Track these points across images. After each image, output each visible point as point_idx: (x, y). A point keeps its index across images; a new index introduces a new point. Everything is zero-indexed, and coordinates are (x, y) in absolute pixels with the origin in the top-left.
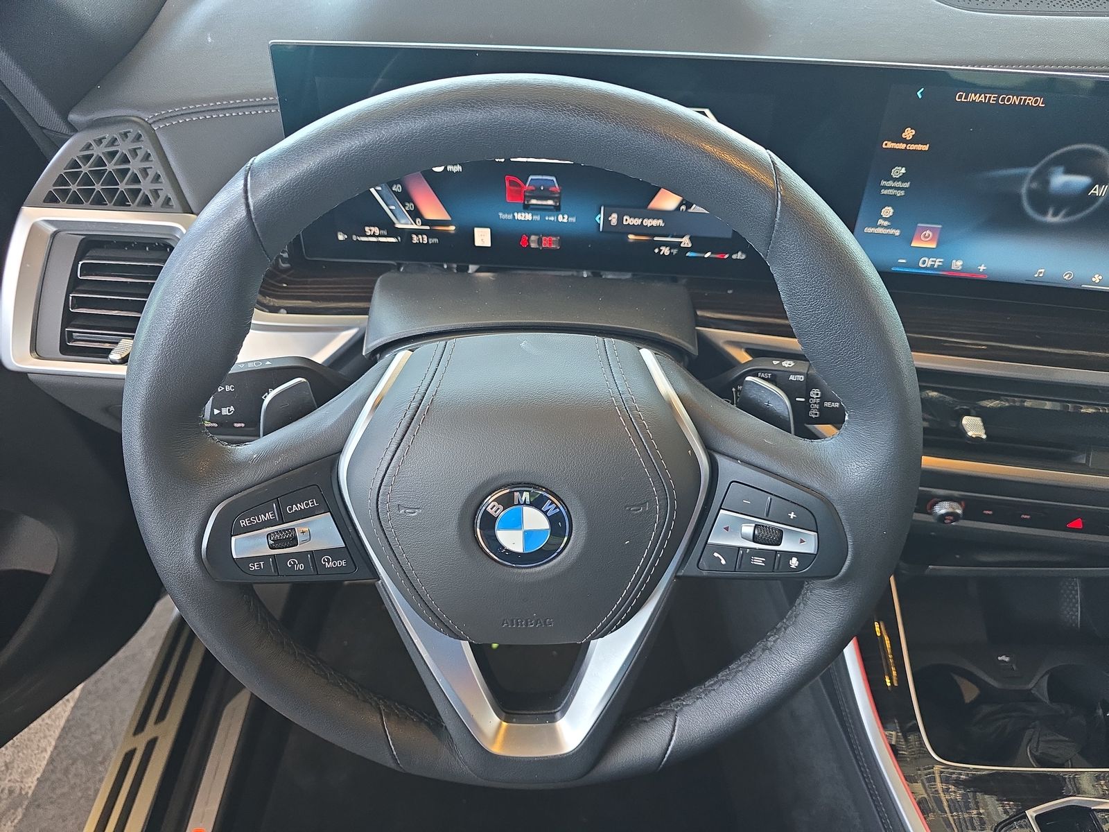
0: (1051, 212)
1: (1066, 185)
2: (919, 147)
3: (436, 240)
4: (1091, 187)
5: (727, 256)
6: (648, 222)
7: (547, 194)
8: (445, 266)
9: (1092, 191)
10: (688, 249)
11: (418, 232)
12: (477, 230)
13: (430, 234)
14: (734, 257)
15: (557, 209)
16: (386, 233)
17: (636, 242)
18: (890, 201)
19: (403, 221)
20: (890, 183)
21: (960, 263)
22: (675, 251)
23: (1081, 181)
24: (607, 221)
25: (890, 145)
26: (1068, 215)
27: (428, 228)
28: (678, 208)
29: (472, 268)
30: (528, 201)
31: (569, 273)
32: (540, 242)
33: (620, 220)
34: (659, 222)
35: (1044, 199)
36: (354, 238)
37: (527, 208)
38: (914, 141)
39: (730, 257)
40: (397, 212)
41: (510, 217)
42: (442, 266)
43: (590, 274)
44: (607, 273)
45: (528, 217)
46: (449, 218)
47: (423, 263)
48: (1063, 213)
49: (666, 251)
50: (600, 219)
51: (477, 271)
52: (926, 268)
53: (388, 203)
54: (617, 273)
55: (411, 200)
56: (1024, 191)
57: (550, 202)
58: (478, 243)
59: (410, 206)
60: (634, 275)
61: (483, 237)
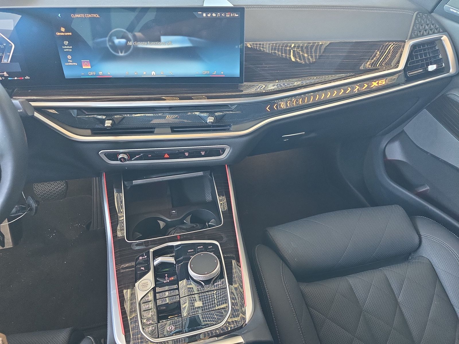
0: (120, 52)
1: (119, 42)
2: (69, 34)
4: (127, 43)
5: (23, 78)
9: (128, 44)
10: (8, 77)
14: (26, 78)
18: (68, 53)
20: (65, 47)
21: (101, 73)
22: (4, 78)
23: (123, 41)
25: (59, 34)
26: (125, 52)
35: (116, 48)
38: (66, 32)
48: (123, 52)
52: (91, 76)
56: (108, 46)
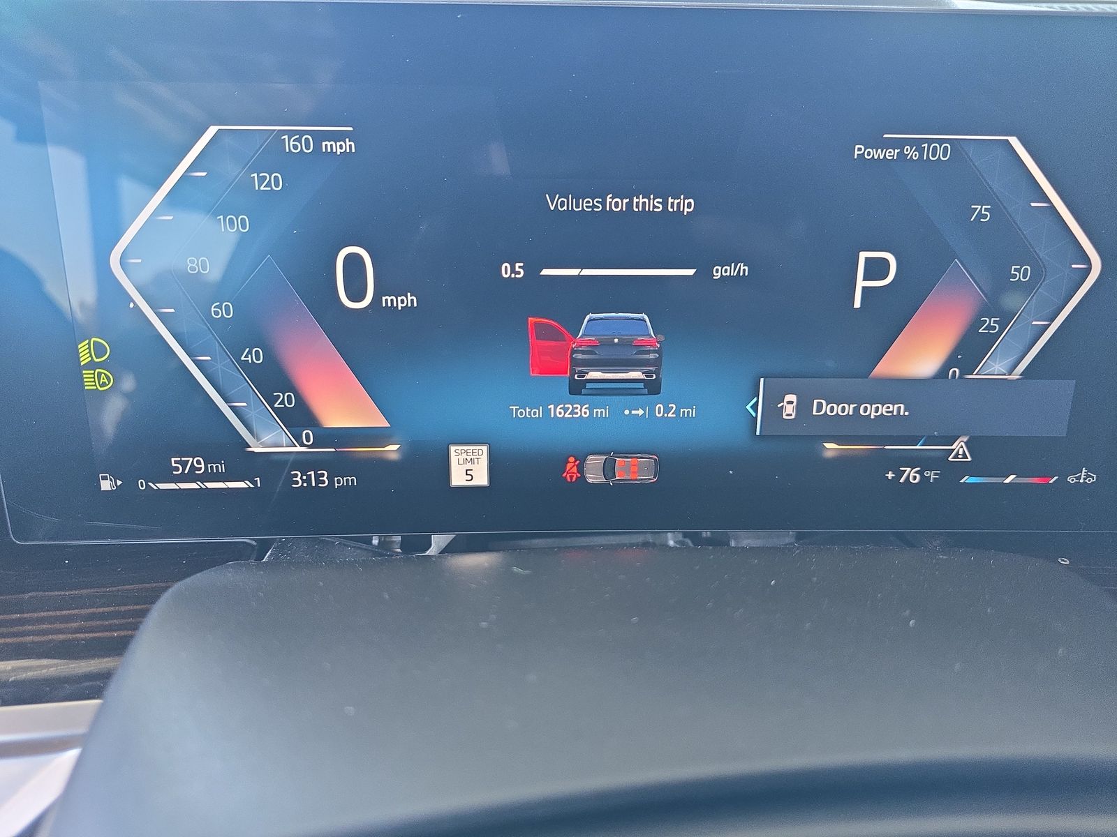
3: (352, 480)
5: (1053, 479)
6: (871, 411)
7: (632, 354)
8: (375, 541)
10: (964, 468)
11: (304, 463)
12: (453, 448)
13: (336, 466)
14: (1071, 479)
15: (652, 387)
16: (222, 468)
17: (841, 461)
19: (266, 438)
22: (932, 475)
24: (772, 409)
27: (333, 450)
28: (942, 374)
29: (439, 541)
30: (582, 374)
31: (639, 539)
32: (608, 469)
33: (803, 407)
34: (899, 409)
36: (142, 485)
37: (577, 388)
39: (1062, 480)
40: (252, 415)
41: (538, 413)
42: (369, 542)
43: (680, 537)
44: (741, 533)
45: (583, 411)
46: (382, 422)
47: (323, 537)
49: (911, 474)
50: (757, 407)
51: (449, 550)
53: (230, 393)
54: (762, 533)
55: (288, 385)
57: (636, 374)
58: (458, 478)
59: (284, 399)
60: (799, 537)
61: (469, 466)
